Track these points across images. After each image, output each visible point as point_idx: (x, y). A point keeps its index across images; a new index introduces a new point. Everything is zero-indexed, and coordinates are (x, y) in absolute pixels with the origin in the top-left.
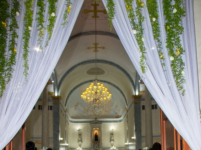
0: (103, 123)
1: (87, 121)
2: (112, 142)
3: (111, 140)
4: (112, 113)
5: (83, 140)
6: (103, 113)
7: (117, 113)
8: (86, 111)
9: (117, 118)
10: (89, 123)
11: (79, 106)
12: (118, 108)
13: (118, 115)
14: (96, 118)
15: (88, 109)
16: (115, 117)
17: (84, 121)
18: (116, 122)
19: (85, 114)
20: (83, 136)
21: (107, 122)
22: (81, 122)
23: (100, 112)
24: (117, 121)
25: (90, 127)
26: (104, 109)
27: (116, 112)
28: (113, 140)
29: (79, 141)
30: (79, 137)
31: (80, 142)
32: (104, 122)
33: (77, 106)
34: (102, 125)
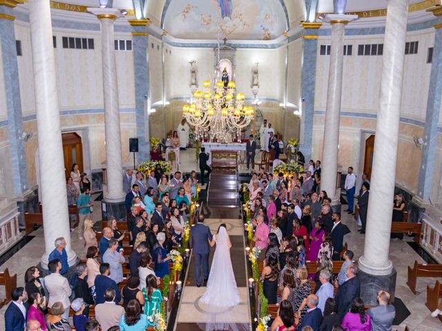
0: (238, 49)
1: (207, 44)
2: (255, 88)
3: (253, 85)
4: (257, 29)
5: (199, 83)
6: (240, 29)
7: (267, 30)
8: (206, 23)
9: (267, 39)
10: (212, 49)
11: (192, 13)
12: (270, 20)
13: (269, 34)
14: (225, 40)
15: (210, 20)
16: (263, 37)
17: (201, 44)
18: (266, 47)
19: (204, 30)
20: (199, 75)
21: (247, 46)
22: (196, 46)
23: (234, 25)
24: (266, 45)
25: (213, 56)
26: (241, 20)
27: (266, 27)
28: (257, 85)
29: (193, 84)
30: (192, 76)
31: (194, 87)
32: (240, 46)
33: (187, 12)
34: (237, 53)
